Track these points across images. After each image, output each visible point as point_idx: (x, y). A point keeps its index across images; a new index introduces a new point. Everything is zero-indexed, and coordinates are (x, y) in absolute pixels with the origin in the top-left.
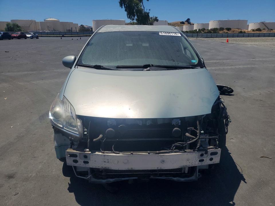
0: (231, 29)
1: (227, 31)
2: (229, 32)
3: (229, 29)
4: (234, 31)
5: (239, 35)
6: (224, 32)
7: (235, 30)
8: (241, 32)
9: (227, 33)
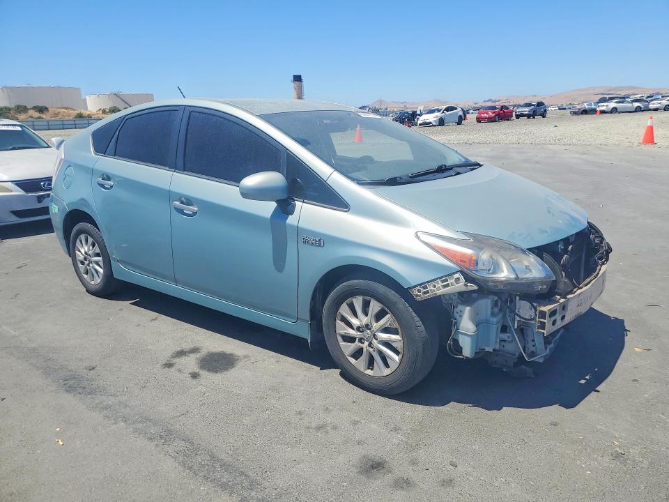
0: (46, 108)
1: (37, 115)
2: (44, 116)
3: (41, 110)
4: (56, 115)
5: (77, 122)
6: (31, 117)
7: (59, 112)
8: (80, 116)
9: (39, 118)
